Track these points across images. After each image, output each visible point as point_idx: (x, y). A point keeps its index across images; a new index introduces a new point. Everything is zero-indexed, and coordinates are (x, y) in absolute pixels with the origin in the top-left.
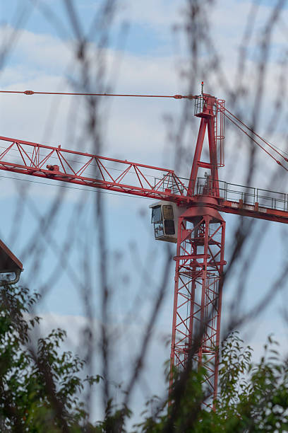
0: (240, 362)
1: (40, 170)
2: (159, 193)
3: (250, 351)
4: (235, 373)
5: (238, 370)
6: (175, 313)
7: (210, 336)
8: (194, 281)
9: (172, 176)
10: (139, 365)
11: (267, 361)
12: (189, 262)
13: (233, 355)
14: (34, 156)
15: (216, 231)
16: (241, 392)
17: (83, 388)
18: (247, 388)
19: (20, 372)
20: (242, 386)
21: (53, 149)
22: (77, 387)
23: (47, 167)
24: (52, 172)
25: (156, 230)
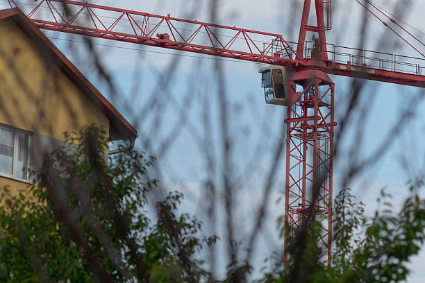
0: (353, 218)
1: (151, 39)
2: (268, 58)
3: (363, 206)
4: (349, 229)
5: (352, 225)
6: (288, 174)
7: (323, 196)
8: (305, 143)
9: (281, 40)
10: (262, 214)
11: (381, 214)
12: (299, 125)
13: (346, 212)
14: (145, 25)
15: (325, 93)
16: (355, 247)
17: (201, 247)
18: (361, 243)
19: (139, 234)
20: (356, 241)
21: (163, 18)
22: (196, 248)
23: (158, 36)
24: (162, 41)
25: (266, 95)
